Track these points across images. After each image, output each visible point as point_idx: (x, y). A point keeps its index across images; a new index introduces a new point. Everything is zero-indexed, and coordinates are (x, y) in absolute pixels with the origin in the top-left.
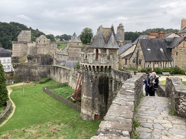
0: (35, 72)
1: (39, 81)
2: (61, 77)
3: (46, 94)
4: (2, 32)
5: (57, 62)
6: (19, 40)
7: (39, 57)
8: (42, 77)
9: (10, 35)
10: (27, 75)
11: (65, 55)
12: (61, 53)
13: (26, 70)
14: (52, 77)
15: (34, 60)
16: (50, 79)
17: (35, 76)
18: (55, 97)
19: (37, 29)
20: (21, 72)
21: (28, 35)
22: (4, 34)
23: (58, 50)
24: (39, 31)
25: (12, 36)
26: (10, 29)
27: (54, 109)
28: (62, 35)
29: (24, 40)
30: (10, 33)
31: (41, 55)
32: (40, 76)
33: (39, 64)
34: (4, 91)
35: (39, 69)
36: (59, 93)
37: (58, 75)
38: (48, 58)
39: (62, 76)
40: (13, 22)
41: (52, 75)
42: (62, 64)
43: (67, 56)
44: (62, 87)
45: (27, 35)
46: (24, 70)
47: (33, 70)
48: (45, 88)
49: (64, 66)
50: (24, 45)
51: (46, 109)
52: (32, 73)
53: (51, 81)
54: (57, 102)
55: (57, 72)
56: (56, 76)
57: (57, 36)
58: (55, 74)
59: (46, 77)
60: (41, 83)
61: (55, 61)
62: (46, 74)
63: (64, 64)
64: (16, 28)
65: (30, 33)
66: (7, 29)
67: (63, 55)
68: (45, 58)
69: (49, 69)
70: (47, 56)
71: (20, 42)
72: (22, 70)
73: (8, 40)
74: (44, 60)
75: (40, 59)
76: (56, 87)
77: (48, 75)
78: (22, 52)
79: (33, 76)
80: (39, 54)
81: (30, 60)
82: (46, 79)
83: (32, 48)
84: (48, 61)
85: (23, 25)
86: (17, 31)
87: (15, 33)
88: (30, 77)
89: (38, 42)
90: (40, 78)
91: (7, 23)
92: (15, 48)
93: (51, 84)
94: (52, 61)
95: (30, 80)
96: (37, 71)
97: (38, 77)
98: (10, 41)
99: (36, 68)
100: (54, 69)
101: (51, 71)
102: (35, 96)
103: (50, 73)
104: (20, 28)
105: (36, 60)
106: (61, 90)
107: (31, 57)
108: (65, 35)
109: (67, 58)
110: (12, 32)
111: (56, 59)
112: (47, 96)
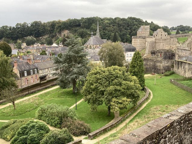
0: (160, 65)
1: (163, 74)
2: (185, 71)
3: (173, 85)
4: (121, 27)
5: (179, 57)
6: (138, 35)
7: (162, 52)
8: (166, 71)
9: (128, 29)
10: (152, 68)
11: (186, 50)
12: (182, 48)
13: (152, 63)
14: (176, 71)
15: (157, 54)
16: (173, 73)
17: (160, 69)
18: (182, 88)
19: (152, 22)
20: (148, 65)
21: (147, 30)
22: (123, 29)
23: (178, 45)
24: (154, 24)
25: (130, 31)
26: (128, 24)
27: (185, 97)
28: (178, 26)
29: (143, 35)
30: (128, 28)
31: (163, 50)
32: (164, 70)
33: (162, 58)
34: (143, 79)
35: (163, 63)
36: (185, 85)
37: (182, 69)
38: (170, 53)
39: (187, 70)
40: (131, 17)
41: (175, 69)
42: (184, 59)
43: (189, 50)
44: (187, 80)
45: (145, 30)
46: (150, 63)
47: (158, 64)
48: (173, 80)
49: (186, 61)
50: (143, 39)
51: (178, 96)
52: (157, 66)
53: (175, 74)
54: (186, 92)
55: (181, 67)
56: (180, 70)
57: (172, 28)
58: (178, 68)
59: (169, 70)
60: (166, 75)
61: (177, 56)
62: (170, 68)
63: (186, 58)
64: (133, 23)
65: (148, 28)
66: (125, 24)
67: (184, 50)
68: (167, 53)
69: (173, 63)
70: (169, 51)
71: (139, 37)
72: (149, 64)
73: (126, 35)
74: (167, 54)
75: (163, 53)
76: (181, 80)
77: (172, 69)
78: (140, 47)
79: (158, 69)
80: (162, 49)
81: (154, 55)
82: (170, 72)
83: (151, 43)
84: (170, 55)
85: (139, 19)
86: (134, 25)
87: (132, 28)
88: (155, 69)
89: (155, 35)
90: (164, 71)
91: (125, 18)
92: (134, 43)
93: (175, 77)
94: (173, 55)
95: (155, 72)
96: (161, 65)
97: (162, 70)
98: (128, 35)
99: (161, 62)
100: (179, 63)
101: (174, 65)
102: (164, 85)
103: (173, 67)
104: (137, 23)
105: (159, 54)
106: (188, 83)
107: (154, 52)
108: (181, 26)
109: (188, 52)
110: (130, 27)
111: (178, 54)
112: (175, 86)
